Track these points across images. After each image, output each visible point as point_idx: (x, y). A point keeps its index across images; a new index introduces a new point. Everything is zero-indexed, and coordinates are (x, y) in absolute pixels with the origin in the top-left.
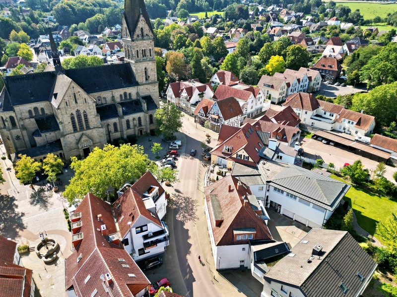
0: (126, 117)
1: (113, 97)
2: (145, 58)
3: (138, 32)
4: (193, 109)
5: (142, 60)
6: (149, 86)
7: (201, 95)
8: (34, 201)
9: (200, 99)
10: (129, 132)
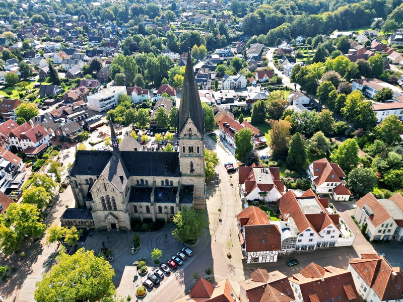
0: (158, 204)
1: (154, 181)
2: (191, 153)
5: (188, 155)
6: (193, 177)
7: (263, 194)
8: (47, 262)
9: (261, 198)
10: (160, 216)
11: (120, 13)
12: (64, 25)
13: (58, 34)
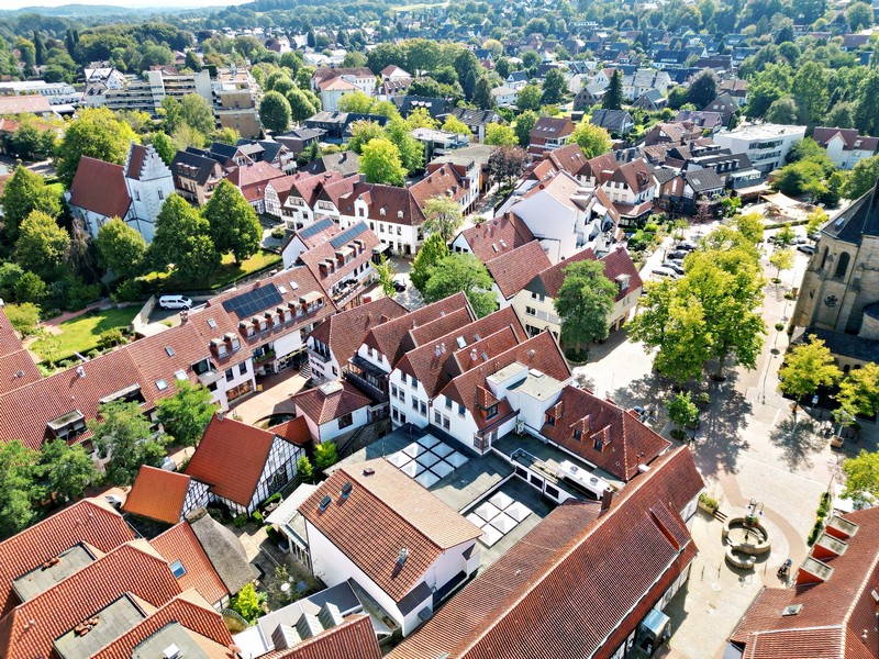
8: (780, 436)
11: (718, 14)
13: (583, 50)
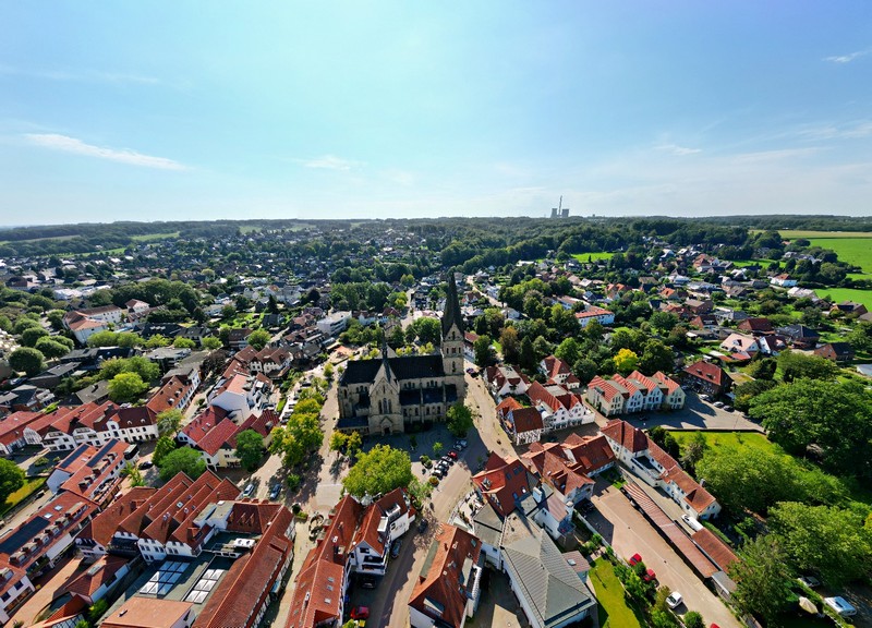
0: (427, 405)
1: (421, 383)
2: (454, 354)
3: (450, 334)
4: (500, 401)
5: (450, 356)
6: (454, 376)
7: (513, 387)
8: (332, 469)
9: (511, 392)
10: (428, 417)
12: (264, 261)
13: (261, 270)
